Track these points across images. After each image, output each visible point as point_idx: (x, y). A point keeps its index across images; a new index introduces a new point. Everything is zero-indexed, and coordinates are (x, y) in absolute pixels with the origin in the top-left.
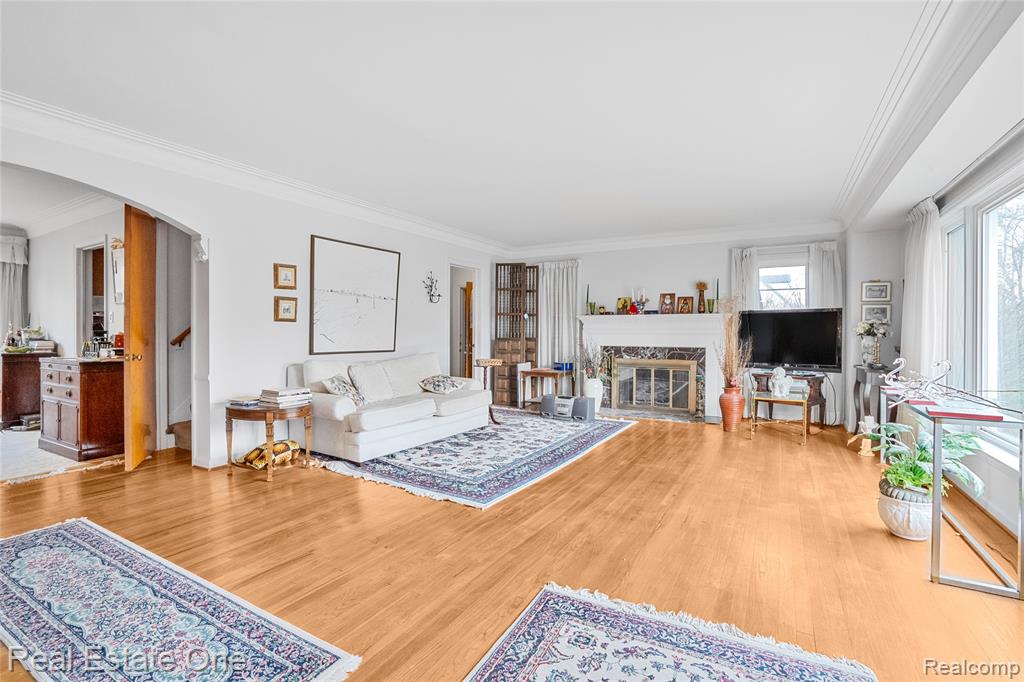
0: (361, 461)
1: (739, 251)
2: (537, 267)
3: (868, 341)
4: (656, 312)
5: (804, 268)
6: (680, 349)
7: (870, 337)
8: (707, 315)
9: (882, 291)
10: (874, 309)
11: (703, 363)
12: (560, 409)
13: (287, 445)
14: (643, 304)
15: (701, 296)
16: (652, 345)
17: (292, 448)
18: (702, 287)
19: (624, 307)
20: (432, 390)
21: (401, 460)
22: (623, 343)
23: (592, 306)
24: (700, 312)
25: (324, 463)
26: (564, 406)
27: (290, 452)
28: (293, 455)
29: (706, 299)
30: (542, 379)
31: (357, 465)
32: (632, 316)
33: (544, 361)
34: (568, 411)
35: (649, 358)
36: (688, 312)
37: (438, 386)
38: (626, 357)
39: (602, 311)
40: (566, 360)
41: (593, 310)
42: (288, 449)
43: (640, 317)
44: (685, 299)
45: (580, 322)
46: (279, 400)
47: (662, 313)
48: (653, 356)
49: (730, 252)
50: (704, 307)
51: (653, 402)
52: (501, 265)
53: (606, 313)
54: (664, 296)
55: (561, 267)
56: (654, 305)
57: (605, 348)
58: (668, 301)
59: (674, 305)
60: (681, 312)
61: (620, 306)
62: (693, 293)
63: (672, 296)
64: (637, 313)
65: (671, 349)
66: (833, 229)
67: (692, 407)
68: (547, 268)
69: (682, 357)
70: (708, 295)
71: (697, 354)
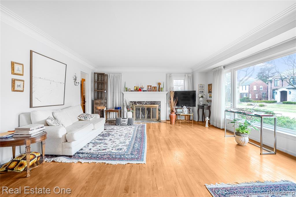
0: (73, 154)
1: (169, 75)
2: (107, 75)
3: (201, 99)
4: (146, 91)
5: (183, 80)
6: (154, 102)
7: (202, 98)
8: (161, 92)
9: (202, 87)
10: (201, 91)
11: (160, 105)
12: (123, 122)
13: (34, 155)
14: (143, 88)
15: (159, 86)
16: (145, 101)
17: (37, 156)
18: (159, 84)
19: (137, 89)
20: (84, 120)
21: (86, 150)
22: (137, 100)
23: (126, 89)
24: (159, 91)
25: (52, 159)
26: (124, 121)
27: (36, 158)
28: (37, 159)
29: (160, 87)
30: (109, 112)
31: (70, 157)
32: (140, 92)
33: (110, 106)
34: (126, 122)
35: (145, 105)
36: (156, 91)
37: (86, 118)
38: (138, 104)
39: (129, 90)
40: (117, 106)
41: (127, 90)
42: (35, 157)
43: (142, 92)
44: (155, 87)
45: (123, 93)
46: (30, 132)
47: (148, 91)
48: (146, 104)
49: (167, 75)
50: (160, 90)
51: (146, 118)
52: (96, 73)
53: (131, 91)
54: (148, 86)
55: (116, 75)
56: (145, 88)
57: (131, 102)
58: (150, 88)
59: (152, 89)
60: (154, 91)
61: (135, 89)
62: (157, 86)
63: (151, 86)
64: (141, 91)
65: (151, 102)
66: (190, 71)
67: (157, 118)
68: (111, 75)
69: (154, 104)
70: (161, 86)
71: (158, 103)
